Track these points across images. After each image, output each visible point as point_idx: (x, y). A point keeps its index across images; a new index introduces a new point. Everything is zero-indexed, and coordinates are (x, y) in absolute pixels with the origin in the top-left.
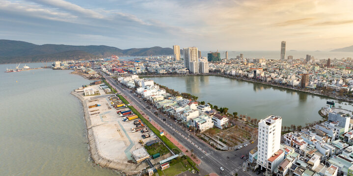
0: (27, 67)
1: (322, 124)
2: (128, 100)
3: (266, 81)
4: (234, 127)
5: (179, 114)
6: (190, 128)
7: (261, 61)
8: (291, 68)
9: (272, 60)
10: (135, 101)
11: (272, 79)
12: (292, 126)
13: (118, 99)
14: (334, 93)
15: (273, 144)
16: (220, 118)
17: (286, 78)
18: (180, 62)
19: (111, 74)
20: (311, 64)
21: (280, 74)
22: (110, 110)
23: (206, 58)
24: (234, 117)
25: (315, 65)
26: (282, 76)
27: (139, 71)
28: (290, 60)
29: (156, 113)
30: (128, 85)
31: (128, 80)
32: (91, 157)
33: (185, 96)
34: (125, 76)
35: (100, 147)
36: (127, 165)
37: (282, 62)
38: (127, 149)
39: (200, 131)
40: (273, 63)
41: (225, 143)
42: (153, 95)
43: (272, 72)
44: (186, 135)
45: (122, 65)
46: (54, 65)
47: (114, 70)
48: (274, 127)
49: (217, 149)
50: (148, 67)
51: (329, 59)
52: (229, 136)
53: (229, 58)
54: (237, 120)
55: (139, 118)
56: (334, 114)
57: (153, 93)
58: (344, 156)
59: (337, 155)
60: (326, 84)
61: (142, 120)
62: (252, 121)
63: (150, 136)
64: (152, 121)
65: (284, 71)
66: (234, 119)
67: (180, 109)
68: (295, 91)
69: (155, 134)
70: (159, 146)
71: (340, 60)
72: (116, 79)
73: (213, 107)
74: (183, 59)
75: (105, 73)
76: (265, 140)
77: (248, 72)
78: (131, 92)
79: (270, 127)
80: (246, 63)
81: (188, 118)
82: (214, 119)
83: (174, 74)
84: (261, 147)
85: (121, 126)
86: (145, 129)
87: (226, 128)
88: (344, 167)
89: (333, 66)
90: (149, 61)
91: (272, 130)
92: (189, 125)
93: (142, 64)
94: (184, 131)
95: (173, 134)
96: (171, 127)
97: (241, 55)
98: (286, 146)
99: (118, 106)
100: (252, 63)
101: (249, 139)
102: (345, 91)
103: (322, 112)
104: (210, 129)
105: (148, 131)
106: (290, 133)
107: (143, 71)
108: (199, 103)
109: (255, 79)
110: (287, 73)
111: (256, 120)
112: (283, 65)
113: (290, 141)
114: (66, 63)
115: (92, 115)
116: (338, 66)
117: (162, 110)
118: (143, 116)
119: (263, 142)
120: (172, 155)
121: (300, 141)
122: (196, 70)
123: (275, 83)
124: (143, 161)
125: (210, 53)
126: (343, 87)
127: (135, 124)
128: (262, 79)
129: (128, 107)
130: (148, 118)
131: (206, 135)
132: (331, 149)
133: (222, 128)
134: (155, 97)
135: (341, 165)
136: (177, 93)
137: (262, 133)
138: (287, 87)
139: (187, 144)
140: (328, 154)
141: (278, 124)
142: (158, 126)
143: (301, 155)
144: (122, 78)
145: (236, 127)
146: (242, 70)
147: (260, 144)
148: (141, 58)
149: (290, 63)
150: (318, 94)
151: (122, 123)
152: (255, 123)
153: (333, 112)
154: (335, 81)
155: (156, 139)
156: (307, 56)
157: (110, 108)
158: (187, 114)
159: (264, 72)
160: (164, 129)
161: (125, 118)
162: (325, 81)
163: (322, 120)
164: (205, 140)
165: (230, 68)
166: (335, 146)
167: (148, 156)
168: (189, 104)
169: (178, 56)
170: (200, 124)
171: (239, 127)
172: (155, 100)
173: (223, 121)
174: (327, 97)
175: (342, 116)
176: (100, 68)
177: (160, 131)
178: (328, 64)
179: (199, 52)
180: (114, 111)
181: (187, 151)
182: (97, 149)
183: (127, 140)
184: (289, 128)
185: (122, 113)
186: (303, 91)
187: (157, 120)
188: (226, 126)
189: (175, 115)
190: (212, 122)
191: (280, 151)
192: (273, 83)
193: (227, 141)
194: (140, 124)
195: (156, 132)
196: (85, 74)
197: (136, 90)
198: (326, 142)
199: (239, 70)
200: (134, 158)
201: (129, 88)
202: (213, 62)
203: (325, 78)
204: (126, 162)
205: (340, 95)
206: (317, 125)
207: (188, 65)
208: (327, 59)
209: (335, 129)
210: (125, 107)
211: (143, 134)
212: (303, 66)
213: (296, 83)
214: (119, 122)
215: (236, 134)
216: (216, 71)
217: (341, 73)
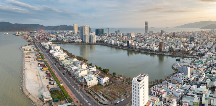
0: (8, 34)
1: (175, 75)
2: (45, 57)
3: (136, 48)
4: (113, 85)
5: (74, 71)
6: (80, 83)
7: (132, 34)
8: (152, 39)
9: (139, 34)
10: (48, 58)
11: (140, 47)
12: (156, 80)
13: (39, 55)
14: (179, 53)
15: (143, 97)
16: (103, 77)
17: (149, 46)
18: (77, 35)
19: (38, 40)
20: (164, 36)
21: (145, 43)
22: (35, 61)
23: (94, 32)
24: (113, 77)
25: (166, 36)
26: (146, 44)
27: (53, 39)
28: (151, 34)
29: (59, 68)
30: (46, 47)
31: (46, 44)
32: (22, 87)
33: (79, 58)
34: (45, 42)
35: (27, 82)
36: (38, 100)
37: (146, 35)
38: (40, 89)
39: (88, 86)
40: (140, 36)
41: (106, 98)
42: (59, 56)
43: (140, 42)
44: (78, 88)
45: (45, 35)
46: (16, 33)
47: (40, 38)
48: (143, 83)
49: (100, 103)
50: (58, 37)
51: (174, 32)
52: (109, 92)
53: (110, 33)
54: (115, 79)
55: (49, 69)
56: (181, 66)
57: (59, 54)
58: (190, 94)
59: (186, 95)
60: (174, 48)
61: (50, 72)
62: (127, 80)
63: (53, 84)
64: (56, 74)
65: (148, 41)
66: (113, 78)
67: (74, 68)
68: (156, 54)
69: (57, 83)
70: (59, 93)
71: (180, 33)
72: (40, 43)
73: (98, 68)
74: (79, 33)
75: (36, 39)
76: (137, 94)
77: (123, 42)
78: (47, 52)
79: (140, 83)
80: (121, 36)
81: (80, 75)
82: (98, 77)
83: (72, 43)
84: (135, 101)
85: (39, 73)
86: (51, 78)
87: (107, 85)
88: (191, 101)
89: (176, 37)
90: (59, 34)
91: (142, 85)
92: (80, 81)
93: (55, 35)
94: (76, 85)
95: (69, 86)
96: (68, 81)
97: (118, 30)
98: (153, 97)
99: (39, 60)
100: (126, 36)
101: (125, 94)
102: (185, 50)
103: (174, 67)
104: (95, 85)
105: (53, 80)
106: (155, 86)
107: (55, 40)
108: (88, 65)
109: (128, 47)
110: (150, 43)
111: (130, 78)
112: (147, 37)
113: (155, 92)
114: (20, 33)
115: (26, 62)
116: (179, 36)
117: (63, 66)
118: (51, 68)
119: (136, 96)
120: (66, 102)
121: (162, 91)
122: (87, 40)
123: (142, 50)
124: (48, 101)
125: (97, 29)
126: (184, 49)
127: (46, 74)
128: (133, 47)
129: (44, 61)
130: (54, 71)
131: (91, 90)
132: (182, 91)
133: (104, 85)
134: (60, 57)
135: (189, 101)
136: (73, 56)
137: (135, 88)
138: (150, 52)
139: (78, 96)
140: (181, 96)
141: (146, 80)
142: (59, 78)
143: (164, 102)
144: (43, 43)
145: (115, 85)
146: (119, 41)
147: (133, 98)
148: (54, 31)
149: (151, 35)
150: (170, 55)
151: (40, 71)
152: (129, 81)
153: (180, 66)
154: (179, 46)
155: (57, 87)
156: (161, 31)
157: (35, 60)
158: (79, 72)
159: (134, 42)
160: (63, 81)
161: (41, 68)
162: (173, 46)
163: (175, 73)
164: (91, 94)
165: (111, 39)
166: (184, 89)
167: (51, 99)
168: (81, 65)
169: (76, 31)
170: (88, 81)
171: (117, 85)
172: (59, 59)
173: (105, 80)
174: (176, 56)
175: (185, 67)
176: (34, 36)
177: (61, 82)
178: (174, 35)
179: (90, 28)
180: (36, 62)
181: (77, 102)
182: (25, 83)
183: (40, 83)
184: (154, 82)
185: (40, 64)
186: (160, 54)
187: (59, 74)
188: (108, 84)
189: (71, 72)
190: (97, 80)
191: (149, 102)
192: (141, 50)
193: (108, 96)
194: (49, 74)
195: (58, 82)
196: (27, 39)
197: (50, 51)
198: (179, 87)
199: (117, 41)
200: (42, 97)
201: (46, 49)
202: (99, 36)
203: (173, 44)
204: (38, 99)
205: (183, 54)
206: (172, 77)
207: (82, 36)
208: (173, 32)
209: (183, 77)
210: (42, 61)
211: (50, 81)
212: (159, 37)
213: (156, 48)
214: (38, 70)
215: (115, 91)
216: (101, 42)
217: (182, 40)
